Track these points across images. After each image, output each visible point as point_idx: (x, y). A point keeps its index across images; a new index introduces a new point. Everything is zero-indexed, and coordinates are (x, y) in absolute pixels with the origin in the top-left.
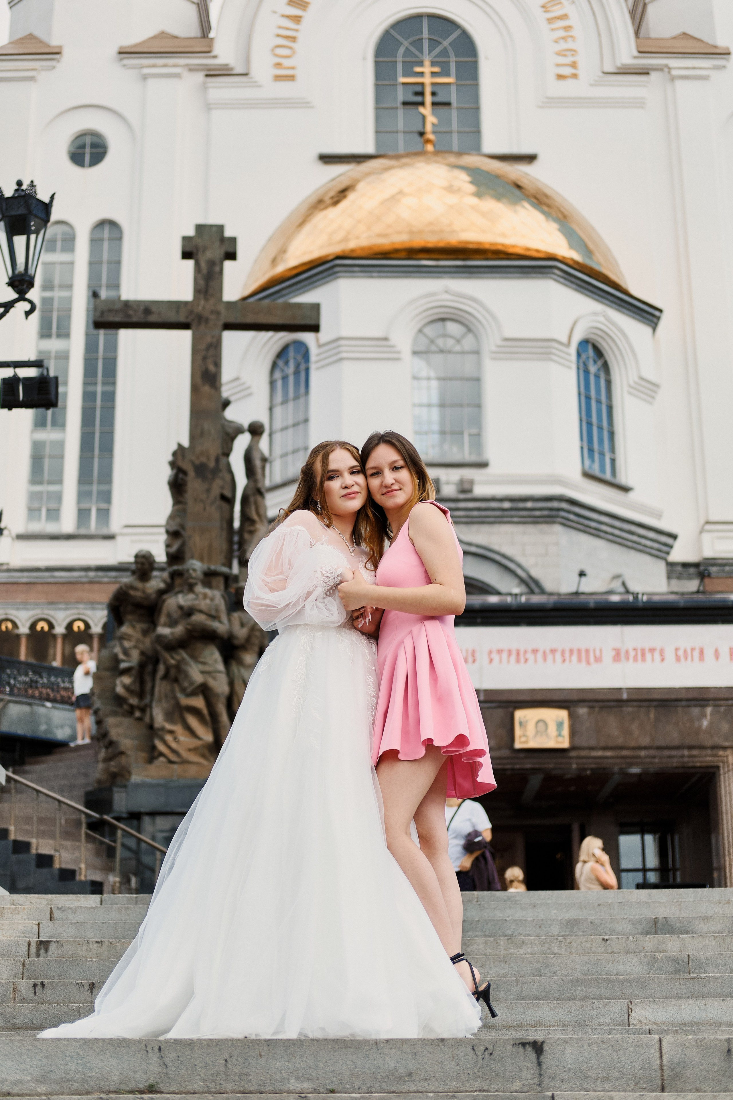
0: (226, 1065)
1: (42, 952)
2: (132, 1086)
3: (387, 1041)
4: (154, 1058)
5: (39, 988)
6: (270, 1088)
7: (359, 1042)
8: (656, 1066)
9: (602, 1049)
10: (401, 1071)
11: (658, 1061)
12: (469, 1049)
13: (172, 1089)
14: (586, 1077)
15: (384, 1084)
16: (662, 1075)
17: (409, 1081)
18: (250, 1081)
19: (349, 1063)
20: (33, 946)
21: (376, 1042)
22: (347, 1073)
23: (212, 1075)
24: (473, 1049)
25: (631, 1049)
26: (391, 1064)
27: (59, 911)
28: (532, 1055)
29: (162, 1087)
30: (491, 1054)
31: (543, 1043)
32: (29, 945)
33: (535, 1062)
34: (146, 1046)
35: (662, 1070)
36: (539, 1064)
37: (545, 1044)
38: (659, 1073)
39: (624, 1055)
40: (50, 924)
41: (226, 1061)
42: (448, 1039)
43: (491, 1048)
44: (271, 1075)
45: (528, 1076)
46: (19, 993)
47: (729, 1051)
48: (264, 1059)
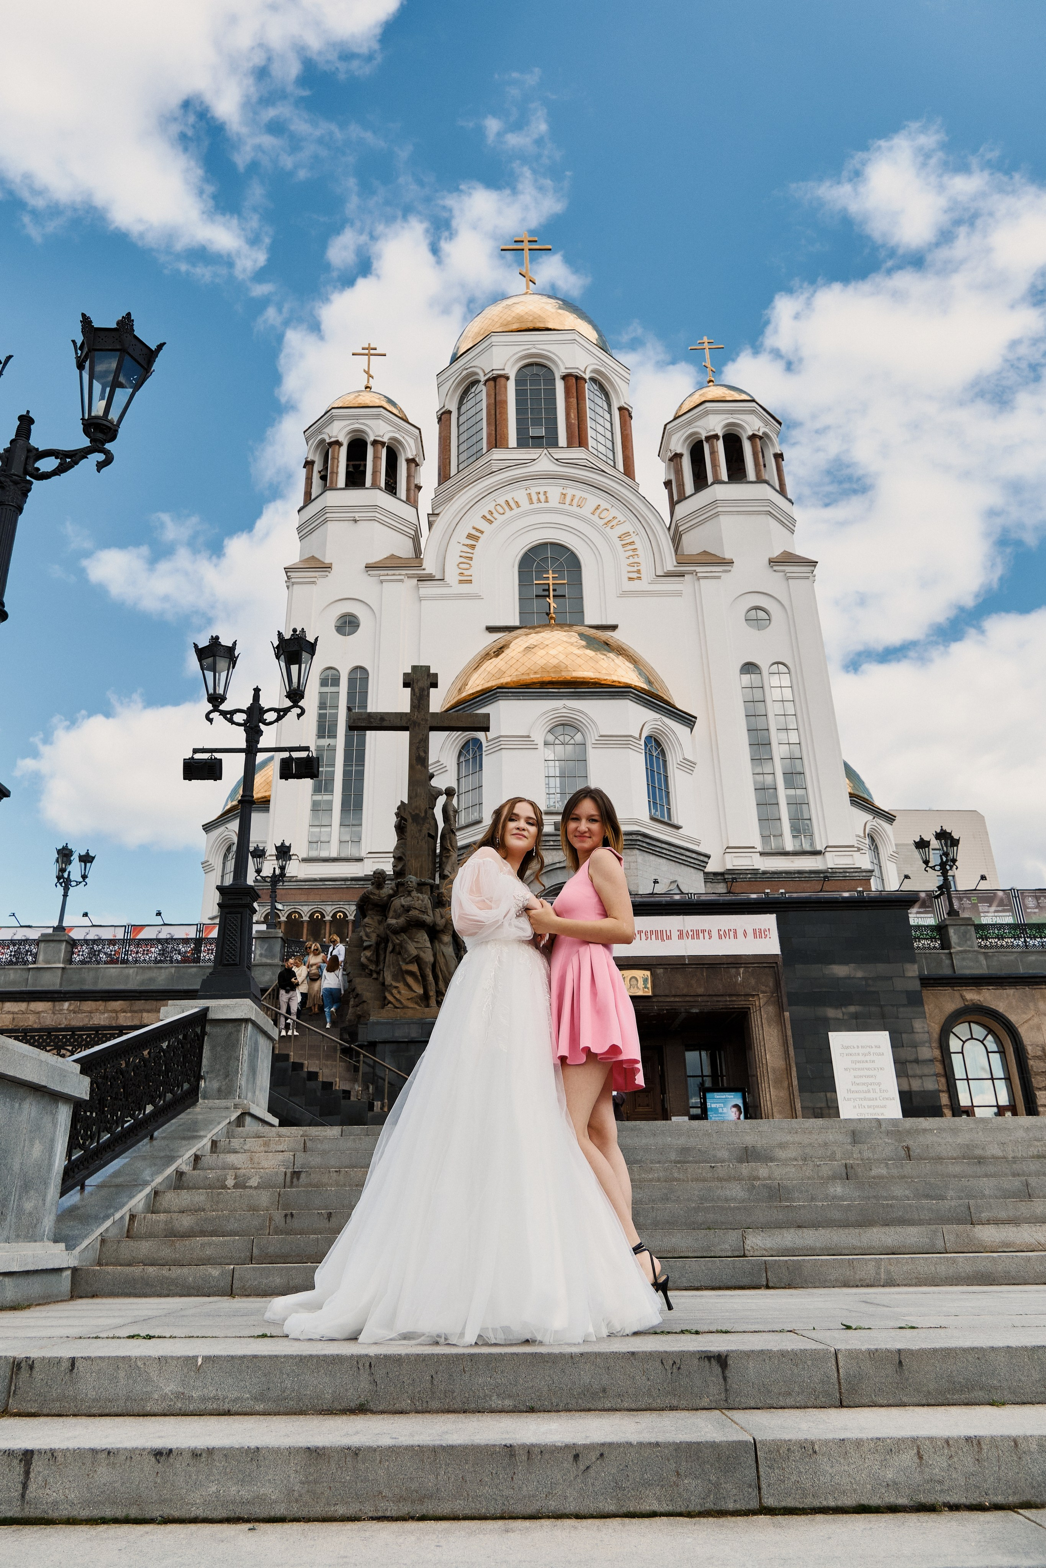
0: (432, 1382)
1: (295, 1180)
2: (344, 1405)
3: (582, 1354)
4: (364, 1375)
5: (289, 1217)
6: (473, 1406)
8: (834, 1379)
9: (783, 1362)
10: (596, 1386)
11: (836, 1375)
12: (658, 1363)
13: (381, 1408)
14: (769, 1392)
15: (580, 1401)
16: (840, 1388)
17: (604, 1397)
18: (454, 1398)
19: (547, 1378)
20: (289, 1175)
21: (571, 1356)
22: (546, 1389)
23: (419, 1392)
24: (662, 1363)
25: (809, 1363)
26: (586, 1379)
27: (310, 1142)
28: (717, 1369)
29: (372, 1406)
30: (679, 1368)
31: (727, 1356)
32: (285, 1174)
33: (721, 1377)
34: (358, 1363)
35: (839, 1383)
36: (725, 1379)
37: (729, 1358)
38: (837, 1387)
39: (804, 1369)
40: (303, 1154)
41: (432, 1377)
42: (638, 1353)
43: (679, 1362)
44: (474, 1392)
45: (715, 1392)
46: (273, 1222)
47: (900, 1362)
48: (468, 1374)
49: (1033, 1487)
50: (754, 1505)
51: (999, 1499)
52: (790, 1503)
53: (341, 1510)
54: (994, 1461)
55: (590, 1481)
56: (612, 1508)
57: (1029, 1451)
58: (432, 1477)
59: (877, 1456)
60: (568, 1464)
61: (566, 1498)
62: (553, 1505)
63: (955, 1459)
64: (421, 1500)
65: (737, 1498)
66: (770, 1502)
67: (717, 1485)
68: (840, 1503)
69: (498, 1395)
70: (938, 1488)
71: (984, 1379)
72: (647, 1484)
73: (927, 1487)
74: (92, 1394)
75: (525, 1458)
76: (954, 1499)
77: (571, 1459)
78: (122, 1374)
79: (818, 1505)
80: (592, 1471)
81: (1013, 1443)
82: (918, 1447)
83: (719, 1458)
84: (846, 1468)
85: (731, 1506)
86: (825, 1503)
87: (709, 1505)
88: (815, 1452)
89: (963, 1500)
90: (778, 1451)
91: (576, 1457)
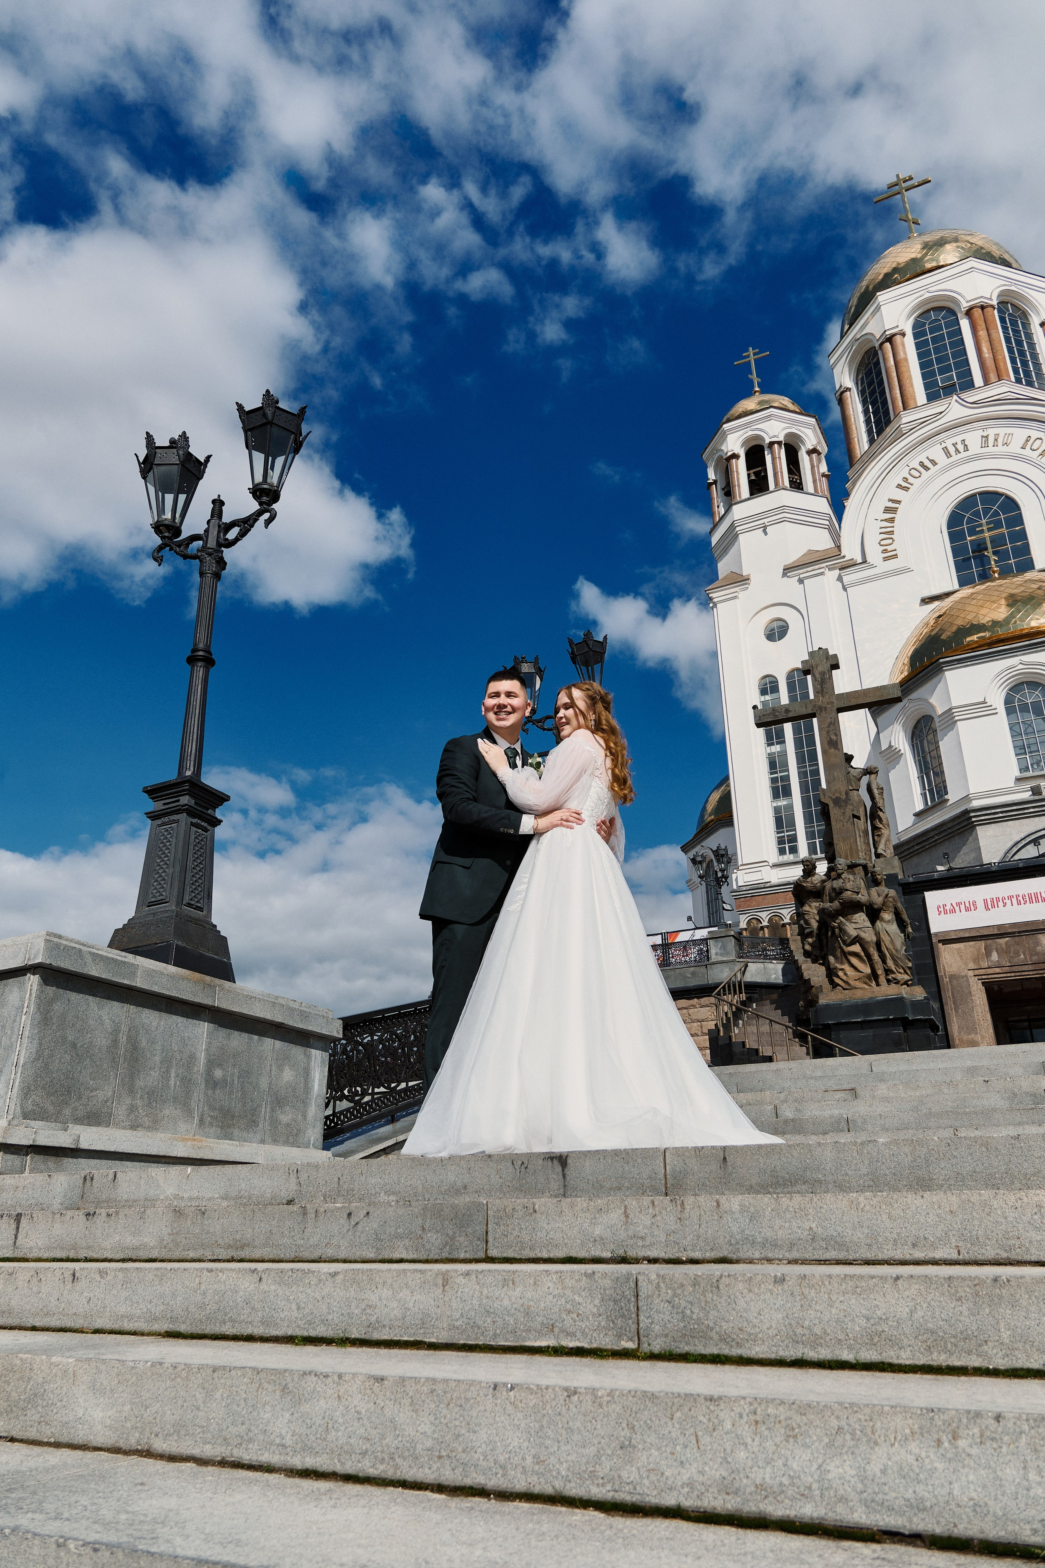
0: (338, 1183)
4: (292, 1179)
7: (430, 1160)
8: (662, 1176)
9: (615, 1160)
10: (459, 1184)
11: (663, 1171)
12: (509, 1164)
14: (602, 1187)
16: (666, 1182)
18: (354, 1195)
19: (422, 1178)
22: (421, 1187)
23: (329, 1191)
24: (513, 1163)
25: (639, 1161)
26: (452, 1178)
28: (559, 1169)
30: (526, 1167)
33: (561, 1174)
34: (288, 1170)
35: (666, 1178)
36: (564, 1176)
38: (663, 1182)
39: (634, 1166)
41: (339, 1179)
43: (527, 1162)
45: (555, 1188)
47: (725, 1158)
48: (364, 1176)
49: (731, 1244)
50: (481, 1255)
51: (697, 1255)
52: (510, 1254)
53: (192, 1254)
54: (696, 1220)
55: (358, 1234)
56: (372, 1256)
57: (731, 1211)
58: (250, 1231)
59: (588, 1214)
60: (343, 1221)
61: (339, 1247)
62: (330, 1253)
63: (659, 1218)
64: (242, 1248)
65: (467, 1249)
66: (493, 1253)
67: (453, 1238)
68: (552, 1256)
69: (385, 1193)
70: (640, 1243)
71: (808, 1173)
72: (400, 1237)
73: (631, 1242)
74: (125, 1197)
75: (313, 1216)
76: (653, 1254)
77: (345, 1216)
78: (143, 1182)
79: (534, 1256)
80: (360, 1226)
81: (715, 1204)
82: (626, 1207)
83: (456, 1216)
84: (560, 1225)
85: (462, 1256)
86: (539, 1255)
87: (445, 1255)
88: (535, 1211)
89: (662, 1255)
90: (505, 1210)
91: (350, 1214)
